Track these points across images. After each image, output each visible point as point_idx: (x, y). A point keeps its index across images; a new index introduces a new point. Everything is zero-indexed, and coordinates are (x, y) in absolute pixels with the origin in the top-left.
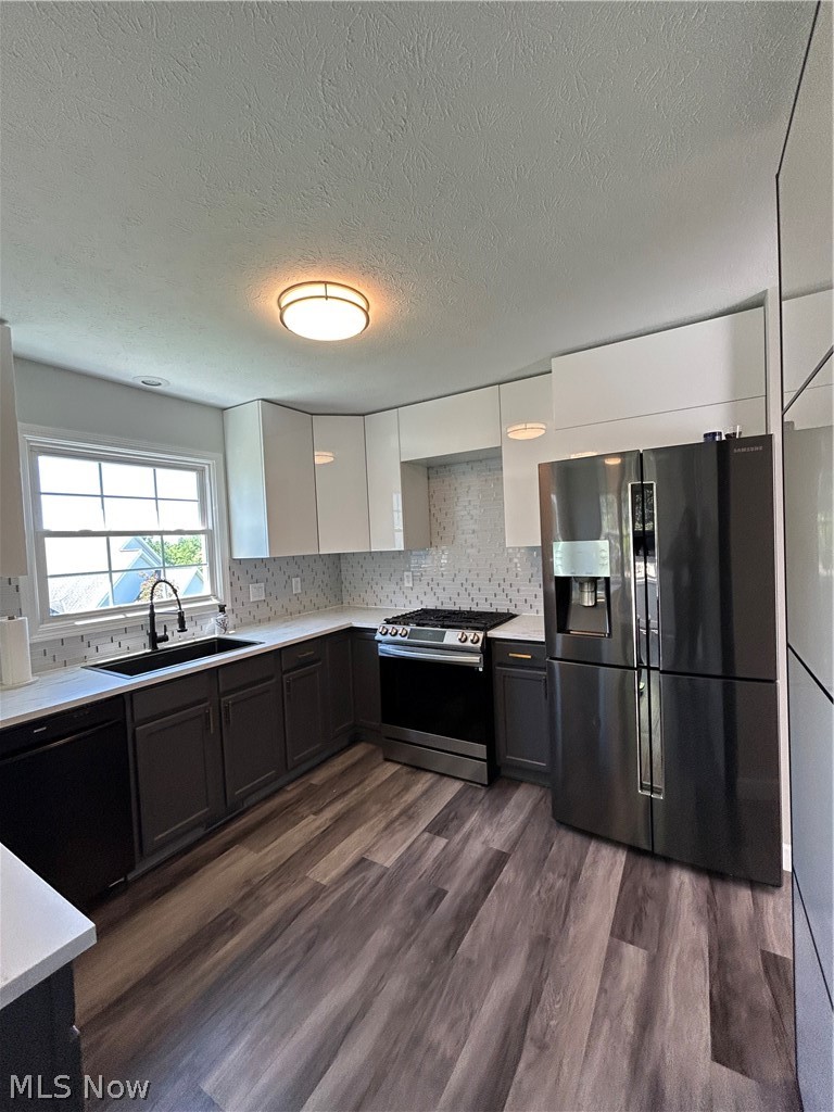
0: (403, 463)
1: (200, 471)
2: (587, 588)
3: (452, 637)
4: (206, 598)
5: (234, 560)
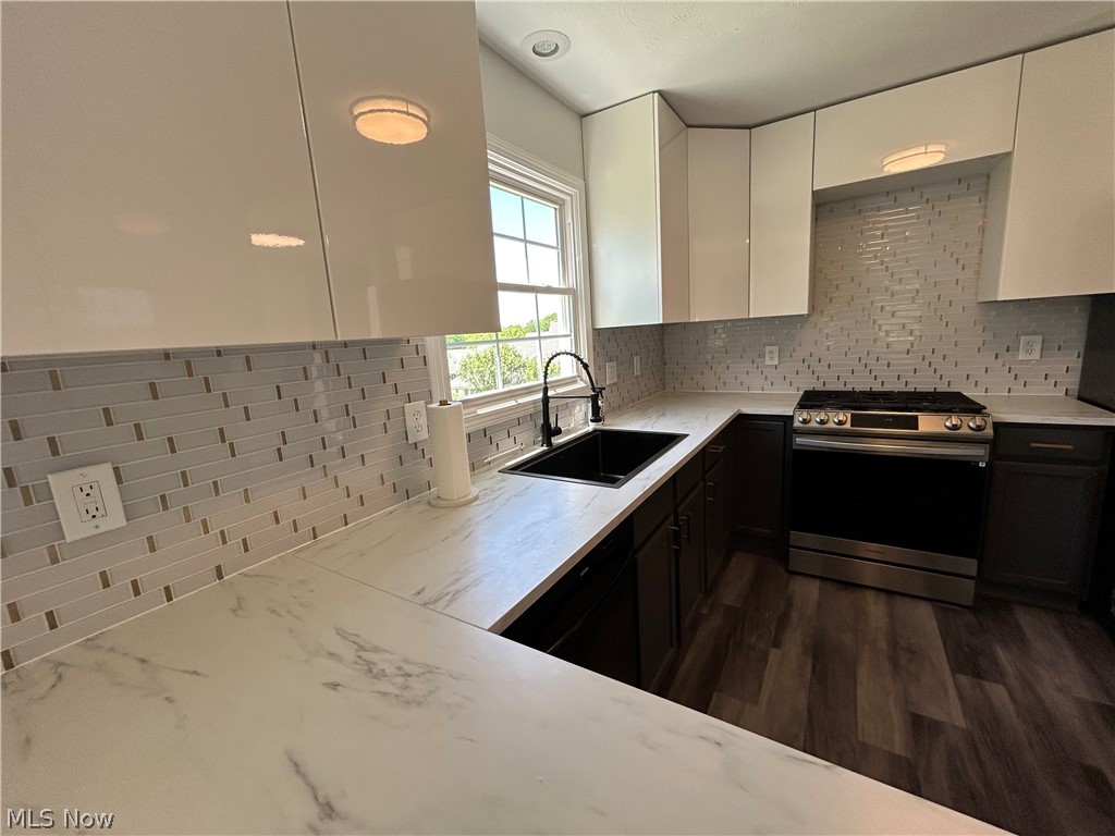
0: (817, 193)
3: (931, 424)
4: (572, 381)
5: (594, 329)
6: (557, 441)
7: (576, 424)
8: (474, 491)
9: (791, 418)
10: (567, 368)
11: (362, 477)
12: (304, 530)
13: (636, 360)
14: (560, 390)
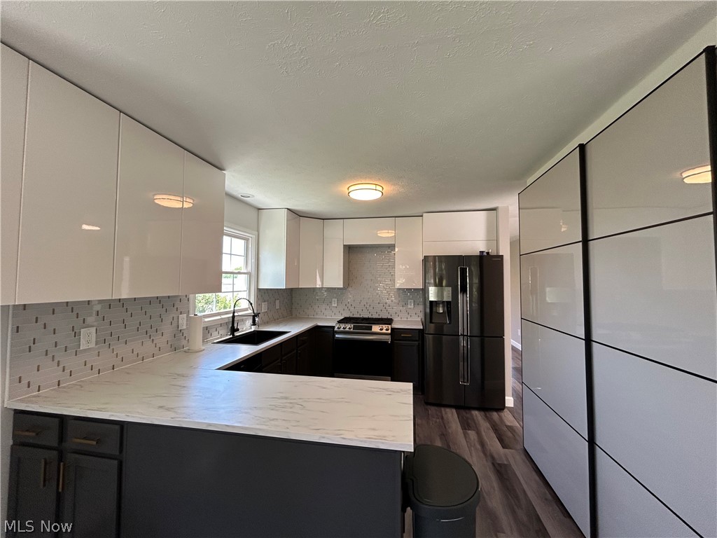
0: (345, 246)
1: (247, 240)
2: (441, 305)
3: (376, 328)
4: (246, 310)
5: (258, 289)
6: (237, 334)
7: (246, 328)
8: (203, 348)
9: (334, 327)
10: (244, 304)
11: (161, 341)
12: (140, 357)
13: (277, 302)
14: (240, 314)
